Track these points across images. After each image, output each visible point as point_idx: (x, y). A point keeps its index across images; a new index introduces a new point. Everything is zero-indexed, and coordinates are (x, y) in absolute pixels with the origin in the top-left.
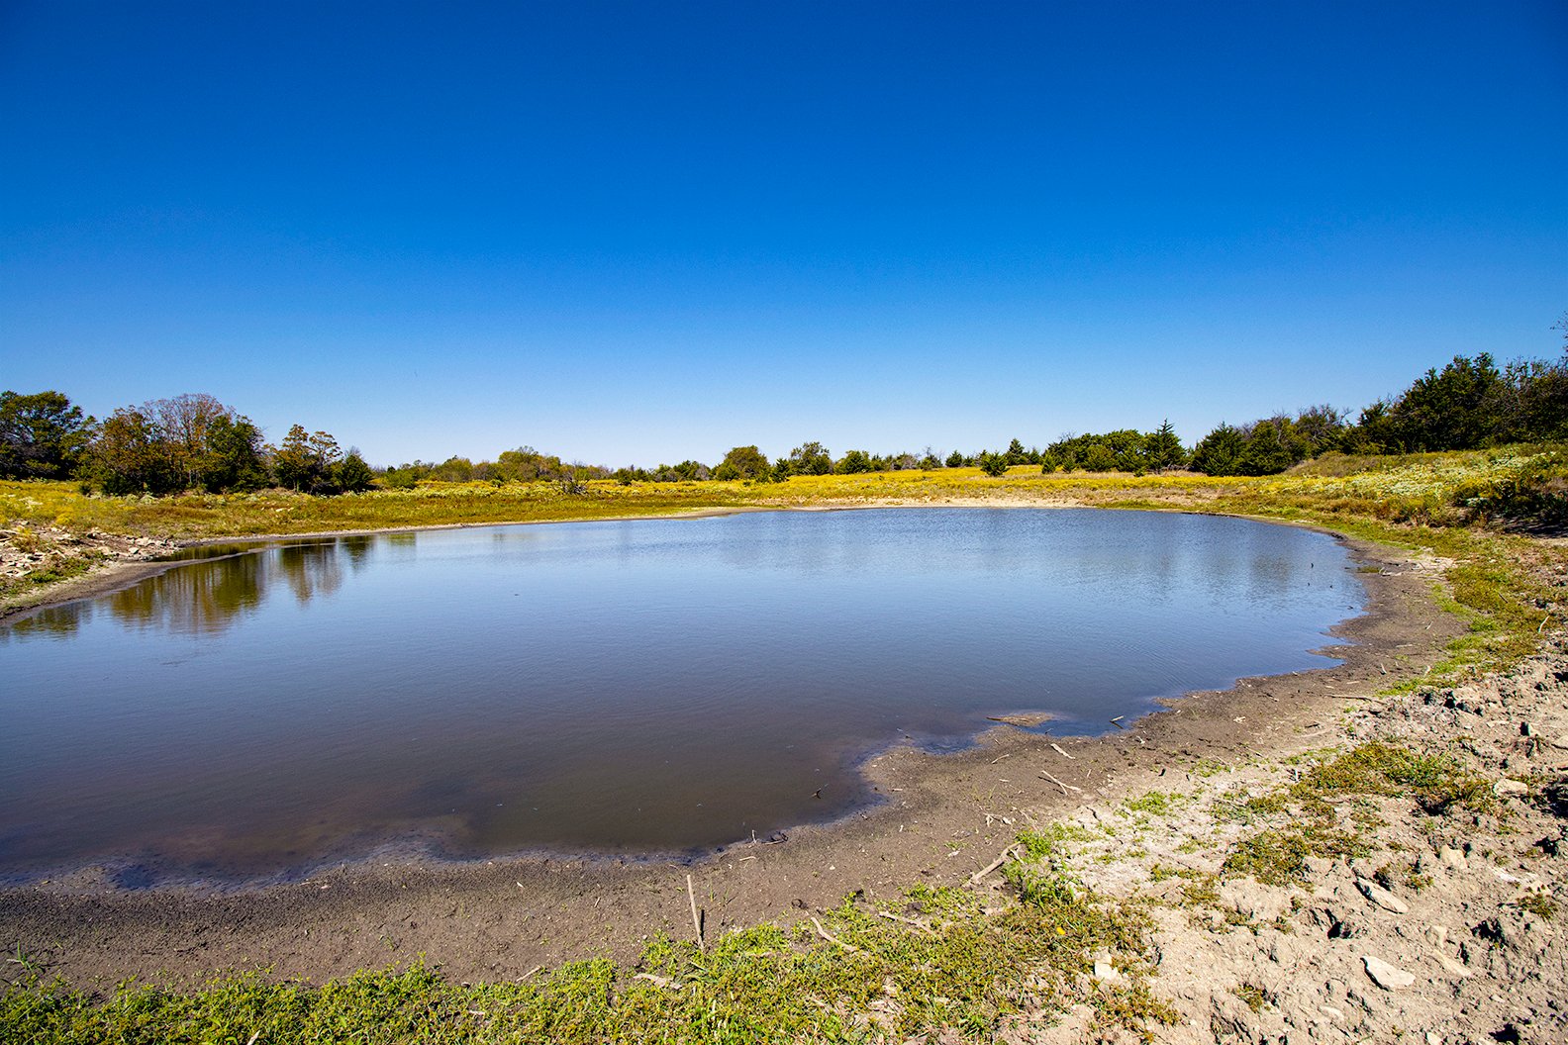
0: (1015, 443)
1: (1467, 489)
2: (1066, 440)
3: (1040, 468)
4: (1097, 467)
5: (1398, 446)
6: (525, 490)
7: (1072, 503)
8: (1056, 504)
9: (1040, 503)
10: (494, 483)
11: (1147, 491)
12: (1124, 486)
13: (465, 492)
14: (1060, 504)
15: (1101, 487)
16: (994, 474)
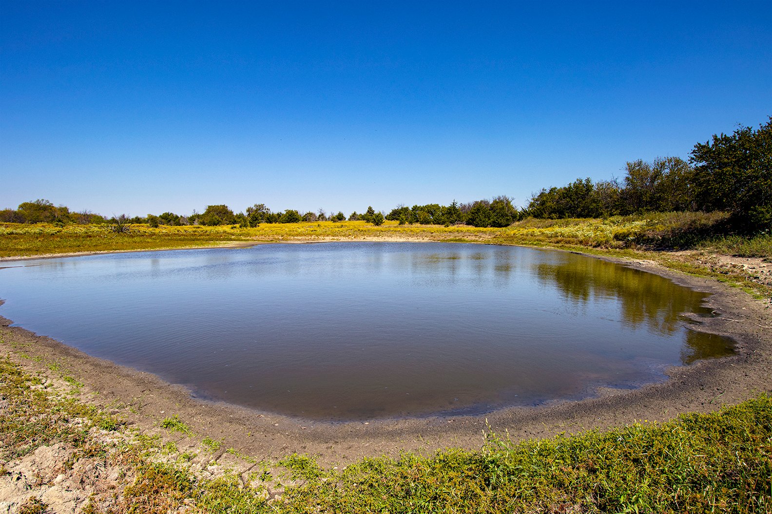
0: (370, 208)
1: (620, 234)
2: (400, 208)
3: (398, 222)
4: (425, 222)
5: (565, 215)
6: (84, 230)
7: (426, 240)
8: (419, 240)
9: (411, 240)
10: (57, 224)
11: (456, 234)
12: (445, 232)
13: (37, 231)
14: (421, 240)
15: (435, 232)
16: (377, 224)
